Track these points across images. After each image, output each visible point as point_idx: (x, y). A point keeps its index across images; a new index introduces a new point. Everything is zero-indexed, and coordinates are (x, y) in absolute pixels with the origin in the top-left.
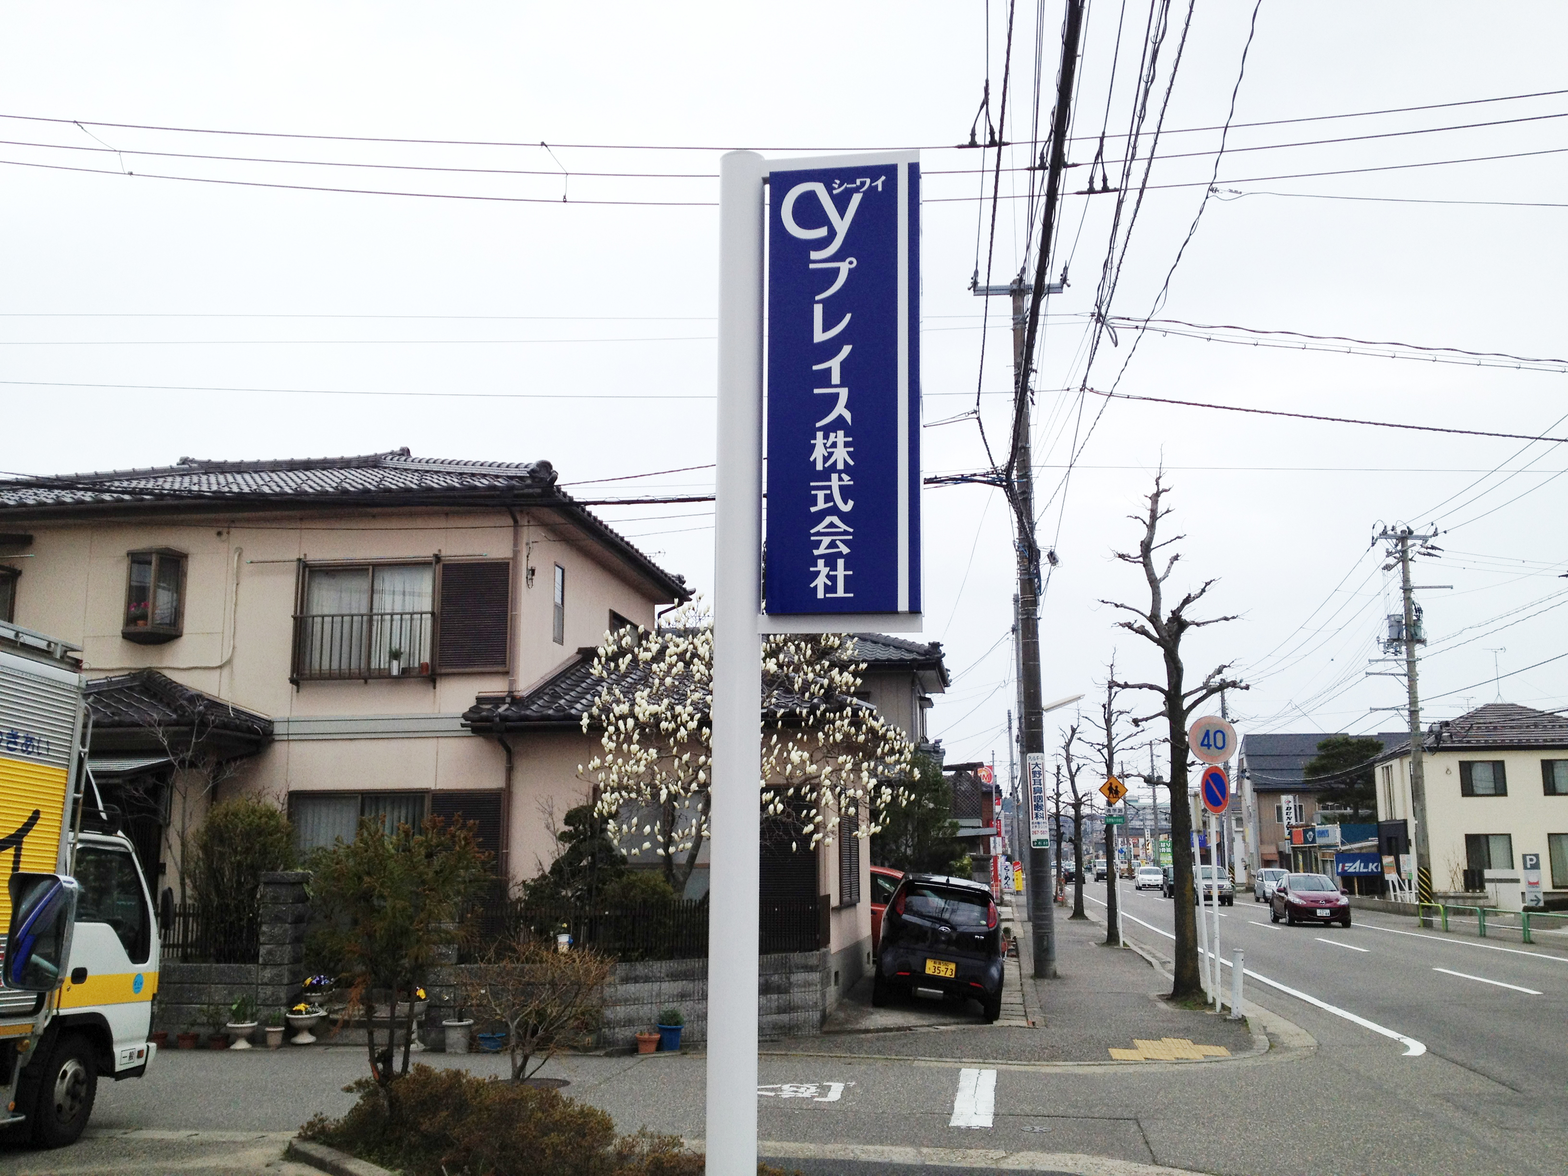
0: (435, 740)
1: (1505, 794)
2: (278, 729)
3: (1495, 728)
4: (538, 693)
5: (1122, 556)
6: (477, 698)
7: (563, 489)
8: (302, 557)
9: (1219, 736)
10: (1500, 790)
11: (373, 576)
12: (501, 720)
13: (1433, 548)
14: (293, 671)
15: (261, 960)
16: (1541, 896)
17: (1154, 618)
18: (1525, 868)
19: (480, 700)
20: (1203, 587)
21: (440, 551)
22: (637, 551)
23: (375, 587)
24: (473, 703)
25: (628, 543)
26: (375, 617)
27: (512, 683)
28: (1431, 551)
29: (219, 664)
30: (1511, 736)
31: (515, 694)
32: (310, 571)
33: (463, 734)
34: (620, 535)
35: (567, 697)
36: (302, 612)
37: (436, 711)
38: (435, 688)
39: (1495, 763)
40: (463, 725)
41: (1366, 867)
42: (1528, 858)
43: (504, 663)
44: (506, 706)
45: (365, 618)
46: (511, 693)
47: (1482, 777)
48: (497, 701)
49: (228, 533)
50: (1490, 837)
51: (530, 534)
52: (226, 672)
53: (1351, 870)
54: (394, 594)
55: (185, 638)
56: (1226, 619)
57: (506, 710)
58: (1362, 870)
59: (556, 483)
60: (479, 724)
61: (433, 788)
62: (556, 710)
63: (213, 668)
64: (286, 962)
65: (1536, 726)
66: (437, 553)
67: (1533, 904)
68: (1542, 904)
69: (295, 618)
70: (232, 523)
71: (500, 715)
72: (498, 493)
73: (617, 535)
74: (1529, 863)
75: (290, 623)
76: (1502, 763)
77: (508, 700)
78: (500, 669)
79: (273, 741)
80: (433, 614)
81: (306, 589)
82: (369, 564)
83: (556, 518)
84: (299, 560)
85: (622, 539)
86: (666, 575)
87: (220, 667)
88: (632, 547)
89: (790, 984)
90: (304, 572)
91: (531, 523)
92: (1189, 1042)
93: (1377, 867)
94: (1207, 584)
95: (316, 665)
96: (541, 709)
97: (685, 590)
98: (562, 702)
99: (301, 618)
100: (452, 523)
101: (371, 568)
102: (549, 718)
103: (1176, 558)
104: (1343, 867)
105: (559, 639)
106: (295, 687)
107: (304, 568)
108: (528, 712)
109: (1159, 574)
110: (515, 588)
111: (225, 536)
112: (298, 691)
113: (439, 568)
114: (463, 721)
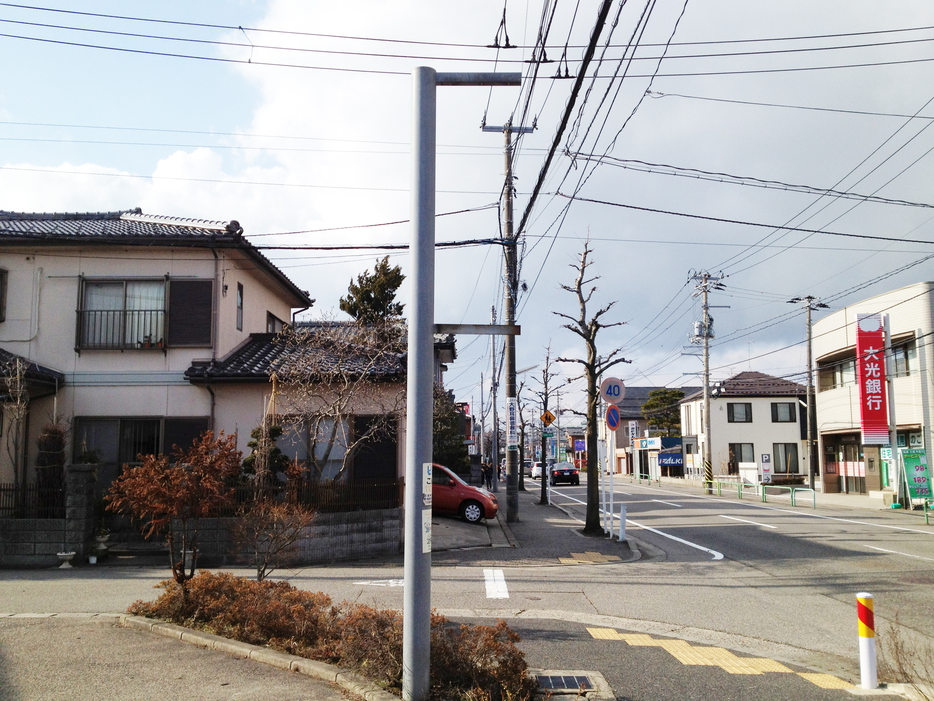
0: (166, 387)
1: (751, 421)
2: (68, 379)
3: (752, 385)
4: (229, 360)
5: (565, 287)
6: (192, 363)
7: (246, 238)
8: (81, 274)
9: (616, 388)
10: (749, 419)
11: (126, 286)
12: (208, 376)
13: (721, 285)
14: (76, 345)
15: (67, 516)
16: (770, 477)
17: (582, 323)
18: (763, 462)
19: (194, 363)
20: (608, 306)
21: (168, 273)
22: (285, 276)
23: (128, 294)
24: (191, 365)
25: (280, 271)
26: (128, 312)
27: (214, 354)
28: (719, 287)
29: (29, 339)
30: (759, 389)
31: (216, 360)
32: (86, 283)
33: (185, 384)
34: (276, 266)
35: (248, 363)
36: (81, 309)
37: (167, 369)
38: (166, 356)
39: (746, 404)
40: (185, 379)
41: (674, 461)
42: (764, 456)
43: (209, 342)
44: (211, 367)
45: (122, 313)
46: (214, 360)
47: (739, 412)
48: (205, 364)
49: (34, 258)
50: (742, 445)
51: (225, 265)
52: (33, 344)
53: (666, 463)
54: (140, 298)
55: (7, 322)
56: (620, 324)
57: (211, 370)
58: (672, 463)
59: (242, 235)
60: (194, 378)
61: (165, 415)
62: (242, 370)
63: (27, 341)
64: (83, 517)
65: (774, 385)
66: (166, 274)
67: (766, 481)
68: (770, 482)
69: (77, 312)
70: (36, 253)
71: (207, 373)
72: (206, 239)
73: (274, 266)
74: (764, 459)
75: (74, 316)
76: (750, 404)
77: (212, 364)
78: (208, 345)
79: (64, 385)
80: (164, 311)
81: (84, 296)
82: (124, 280)
83: (240, 256)
84: (80, 276)
85: (277, 268)
86: (300, 290)
87: (30, 341)
88: (282, 273)
89: (383, 526)
90: (82, 284)
91: (225, 258)
92: (599, 554)
93: (680, 461)
94: (611, 304)
95: (91, 340)
96: (233, 370)
97: (309, 299)
98: (245, 365)
99: (81, 312)
100: (176, 256)
101: (125, 282)
102: (238, 375)
103: (594, 289)
104: (662, 461)
105: (240, 329)
106: (77, 354)
107: (82, 281)
108: (226, 371)
109: (585, 299)
110: (216, 297)
111: (31, 260)
112: (79, 356)
113: (168, 283)
114: (185, 376)
